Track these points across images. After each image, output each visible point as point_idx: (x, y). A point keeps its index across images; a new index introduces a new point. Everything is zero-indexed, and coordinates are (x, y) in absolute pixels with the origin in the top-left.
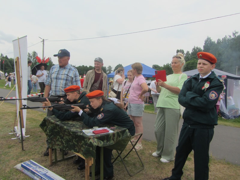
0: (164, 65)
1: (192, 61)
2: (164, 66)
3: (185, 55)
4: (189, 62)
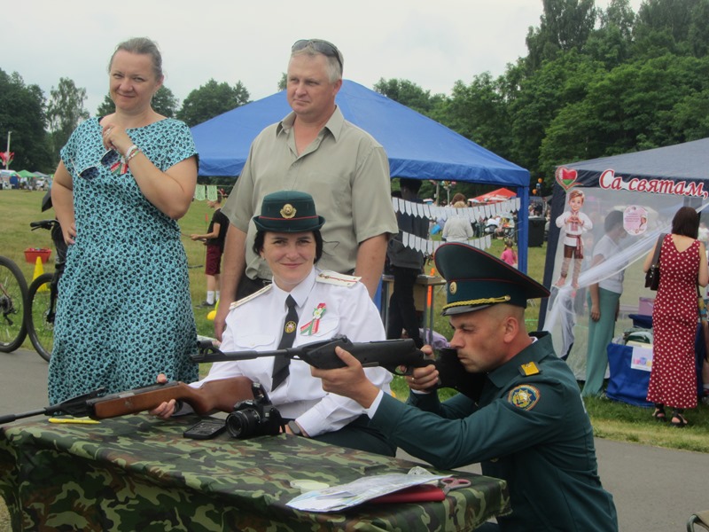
0: (459, 84)
1: (647, 67)
2: (461, 89)
3: (603, 19)
4: (630, 68)
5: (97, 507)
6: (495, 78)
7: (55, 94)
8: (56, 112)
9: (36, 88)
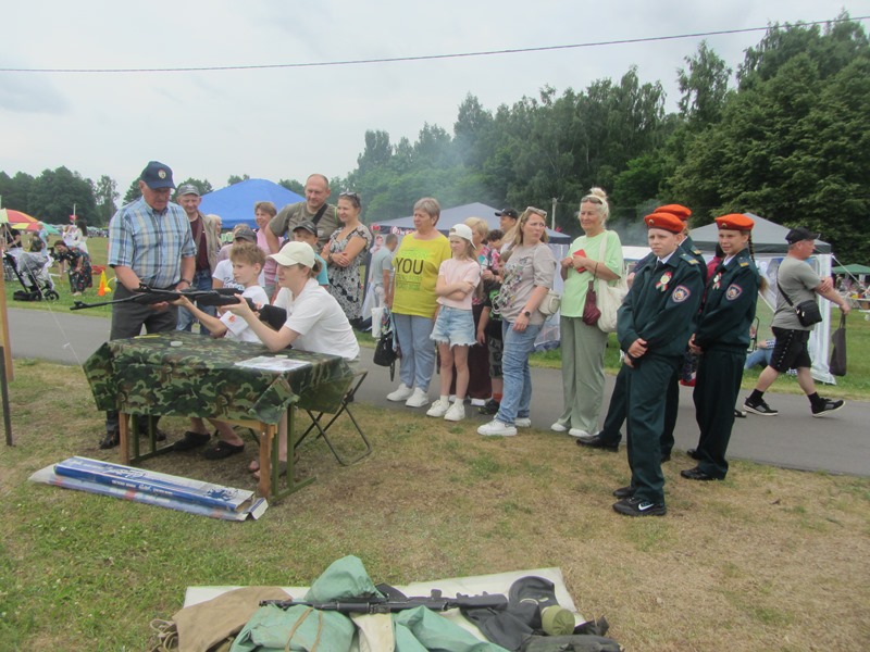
1: (419, 175)
3: (396, 150)
4: (410, 175)
5: (152, 392)
6: (342, 179)
7: (99, 184)
8: (102, 193)
9: (89, 180)
